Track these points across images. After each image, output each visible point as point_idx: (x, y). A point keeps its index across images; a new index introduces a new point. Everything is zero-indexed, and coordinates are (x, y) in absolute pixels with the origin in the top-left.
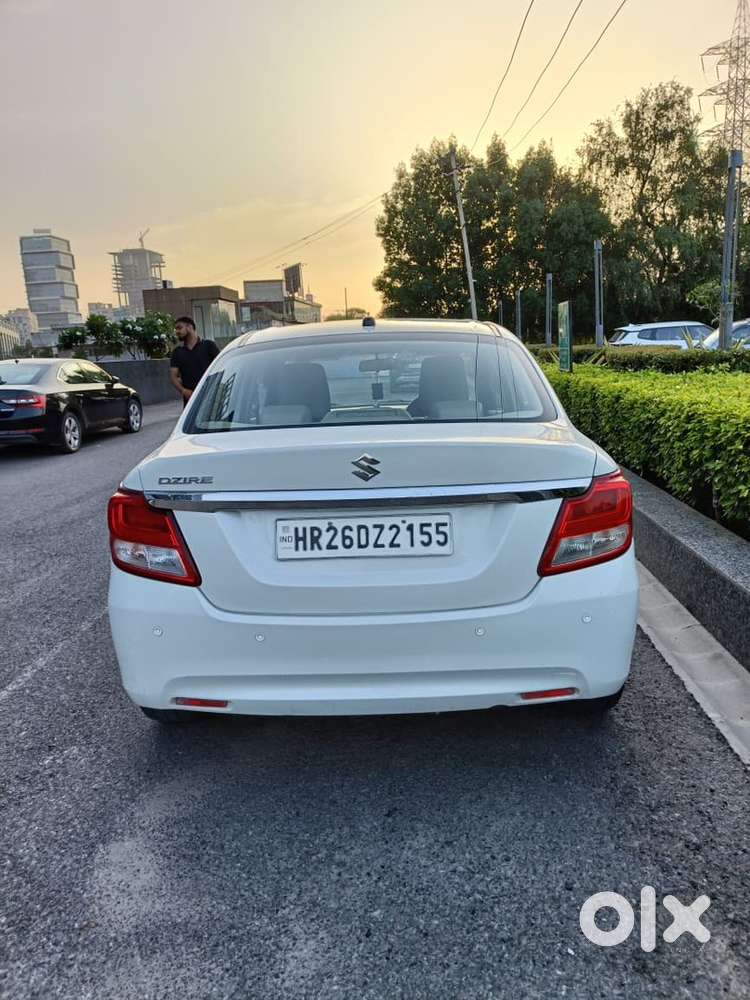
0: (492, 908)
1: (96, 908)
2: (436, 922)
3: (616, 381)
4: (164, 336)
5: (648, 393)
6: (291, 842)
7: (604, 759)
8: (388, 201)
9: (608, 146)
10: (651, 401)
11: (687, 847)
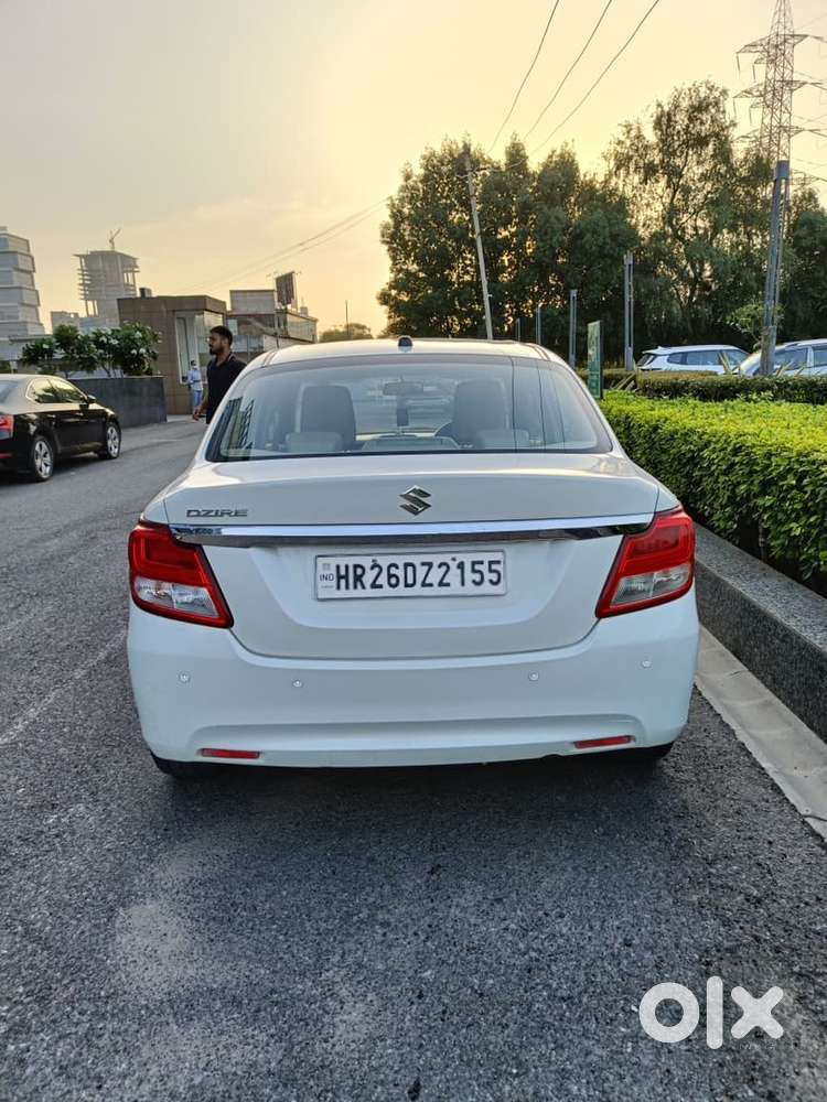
0: (549, 966)
1: (123, 976)
2: (491, 982)
3: (653, 409)
4: (143, 350)
5: (691, 424)
6: (329, 902)
7: (656, 812)
8: (393, 205)
9: (637, 150)
10: (692, 431)
11: (748, 900)
